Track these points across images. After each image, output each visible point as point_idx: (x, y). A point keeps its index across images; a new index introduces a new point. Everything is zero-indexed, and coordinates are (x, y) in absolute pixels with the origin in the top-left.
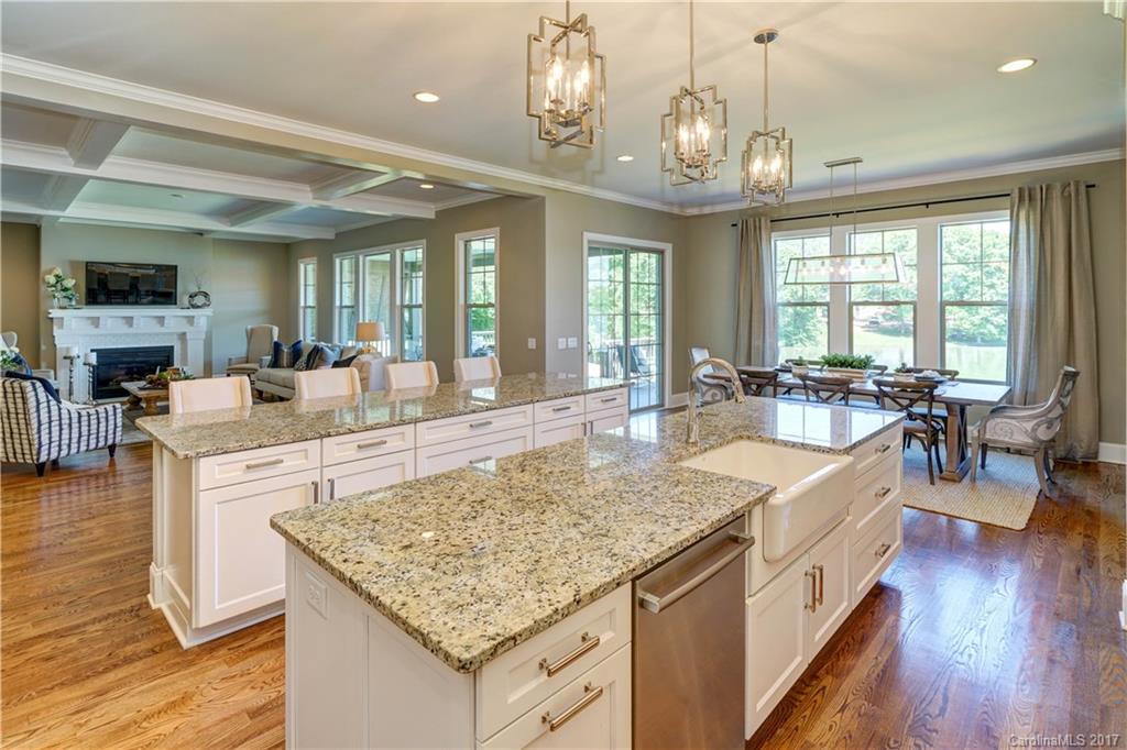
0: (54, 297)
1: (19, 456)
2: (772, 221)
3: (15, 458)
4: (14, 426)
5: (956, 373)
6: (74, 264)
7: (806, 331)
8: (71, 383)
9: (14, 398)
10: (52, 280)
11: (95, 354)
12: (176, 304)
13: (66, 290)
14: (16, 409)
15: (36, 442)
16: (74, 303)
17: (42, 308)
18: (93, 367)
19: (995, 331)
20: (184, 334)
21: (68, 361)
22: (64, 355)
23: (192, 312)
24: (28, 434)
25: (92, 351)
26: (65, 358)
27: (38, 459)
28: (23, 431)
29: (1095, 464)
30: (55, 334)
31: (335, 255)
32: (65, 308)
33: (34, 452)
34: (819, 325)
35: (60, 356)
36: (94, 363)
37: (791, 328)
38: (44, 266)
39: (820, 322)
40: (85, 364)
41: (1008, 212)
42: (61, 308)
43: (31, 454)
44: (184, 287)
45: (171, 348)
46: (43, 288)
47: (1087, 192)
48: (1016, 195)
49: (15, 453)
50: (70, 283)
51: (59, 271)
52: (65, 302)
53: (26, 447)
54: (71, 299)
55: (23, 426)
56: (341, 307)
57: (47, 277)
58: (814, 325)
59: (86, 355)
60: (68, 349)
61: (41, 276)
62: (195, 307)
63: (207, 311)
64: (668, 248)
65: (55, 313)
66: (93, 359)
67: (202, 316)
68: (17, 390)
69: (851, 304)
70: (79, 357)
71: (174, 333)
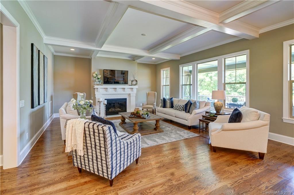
0: (96, 81)
1: (101, 172)
3: (98, 172)
4: (99, 154)
6: (100, 70)
8: (100, 110)
9: (99, 136)
10: (95, 76)
11: (106, 100)
12: (127, 84)
13: (98, 79)
14: (100, 144)
15: (110, 166)
16: (101, 83)
17: (92, 85)
18: (106, 105)
20: (130, 94)
21: (99, 103)
22: (98, 101)
23: (132, 87)
24: (106, 161)
25: (105, 99)
26: (98, 102)
27: (111, 177)
28: (104, 159)
30: (95, 94)
31: (180, 65)
32: (98, 85)
33: (109, 173)
35: (97, 100)
36: (106, 104)
38: (93, 71)
40: (104, 104)
42: (97, 85)
43: (108, 173)
44: (130, 78)
45: (126, 99)
46: (92, 78)
49: (98, 170)
50: (99, 76)
51: (96, 73)
52: (98, 83)
53: (105, 168)
54: (100, 82)
55: (103, 155)
56: (182, 85)
57: (94, 74)
59: (104, 101)
60: (99, 99)
61: (92, 74)
62: (133, 85)
63: (136, 87)
65: (96, 87)
66: (106, 102)
68: (101, 132)
70: (102, 102)
71: (127, 94)
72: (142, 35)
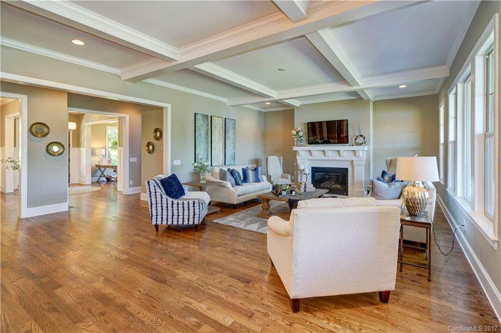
10: (295, 132)
12: (348, 143)
13: (300, 137)
20: (353, 161)
23: (355, 148)
25: (312, 168)
30: (297, 159)
31: (448, 92)
32: (299, 146)
45: (347, 170)
50: (301, 134)
52: (299, 143)
54: (301, 141)
62: (358, 144)
63: (364, 147)
67: (362, 151)
70: (309, 174)
71: (348, 161)
72: (279, 70)
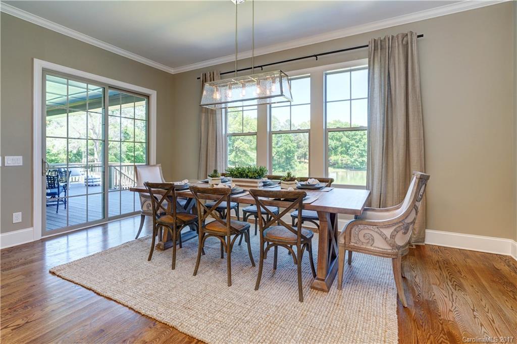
2: (221, 74)
5: (332, 180)
7: (291, 165)
19: (359, 164)
29: (423, 246)
34: (296, 163)
37: (284, 164)
39: (296, 161)
41: (367, 59)
47: (417, 41)
48: (372, 46)
58: (294, 163)
64: (154, 94)
69: (271, 133)
